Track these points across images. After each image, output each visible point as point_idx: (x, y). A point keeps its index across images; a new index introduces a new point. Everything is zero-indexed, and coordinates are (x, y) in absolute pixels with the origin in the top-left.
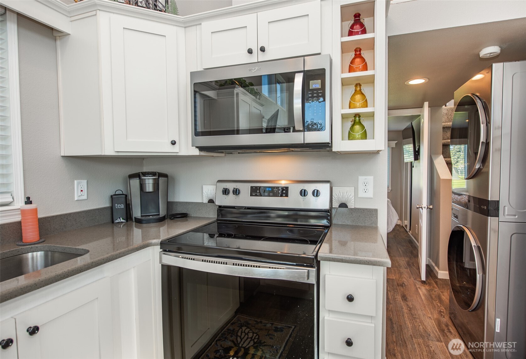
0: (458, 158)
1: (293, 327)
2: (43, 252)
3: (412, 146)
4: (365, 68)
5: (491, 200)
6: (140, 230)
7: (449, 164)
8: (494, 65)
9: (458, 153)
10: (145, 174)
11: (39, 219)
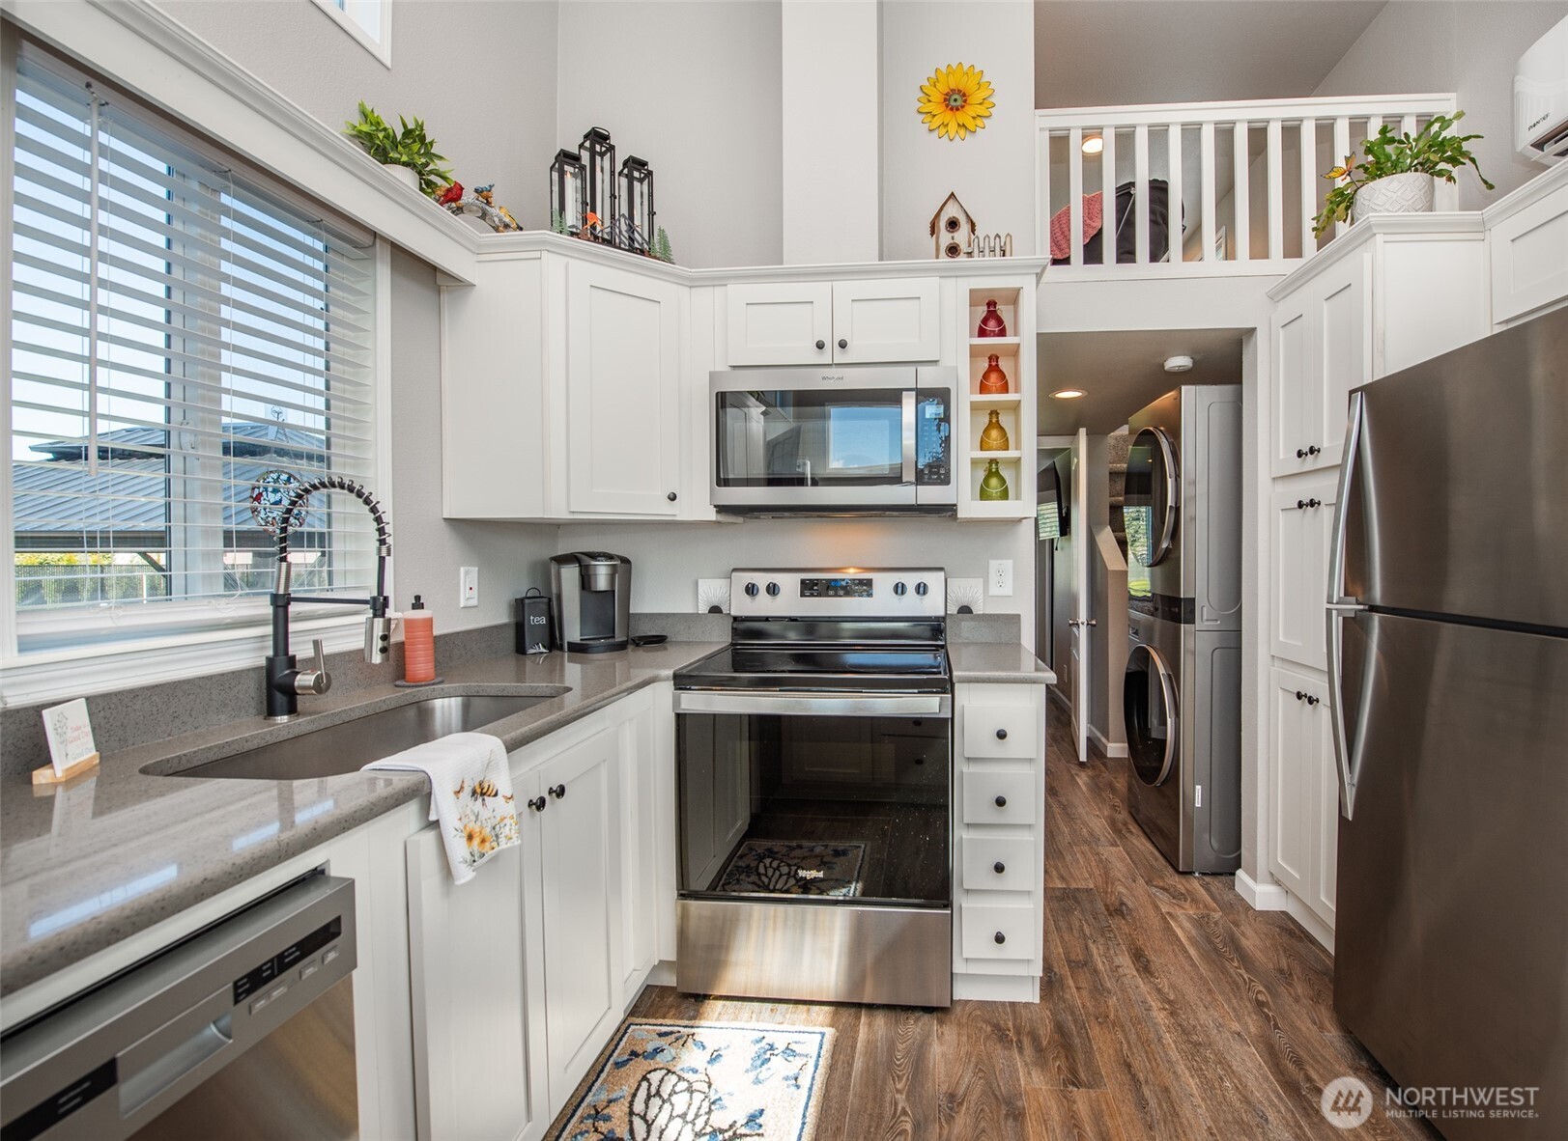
0: (1136, 532)
1: (863, 846)
2: (460, 699)
3: (1056, 506)
4: (1005, 389)
5: (1186, 597)
6: (578, 667)
7: (1123, 544)
8: (1183, 387)
9: (1134, 523)
10: (594, 556)
11: (435, 637)
